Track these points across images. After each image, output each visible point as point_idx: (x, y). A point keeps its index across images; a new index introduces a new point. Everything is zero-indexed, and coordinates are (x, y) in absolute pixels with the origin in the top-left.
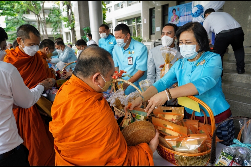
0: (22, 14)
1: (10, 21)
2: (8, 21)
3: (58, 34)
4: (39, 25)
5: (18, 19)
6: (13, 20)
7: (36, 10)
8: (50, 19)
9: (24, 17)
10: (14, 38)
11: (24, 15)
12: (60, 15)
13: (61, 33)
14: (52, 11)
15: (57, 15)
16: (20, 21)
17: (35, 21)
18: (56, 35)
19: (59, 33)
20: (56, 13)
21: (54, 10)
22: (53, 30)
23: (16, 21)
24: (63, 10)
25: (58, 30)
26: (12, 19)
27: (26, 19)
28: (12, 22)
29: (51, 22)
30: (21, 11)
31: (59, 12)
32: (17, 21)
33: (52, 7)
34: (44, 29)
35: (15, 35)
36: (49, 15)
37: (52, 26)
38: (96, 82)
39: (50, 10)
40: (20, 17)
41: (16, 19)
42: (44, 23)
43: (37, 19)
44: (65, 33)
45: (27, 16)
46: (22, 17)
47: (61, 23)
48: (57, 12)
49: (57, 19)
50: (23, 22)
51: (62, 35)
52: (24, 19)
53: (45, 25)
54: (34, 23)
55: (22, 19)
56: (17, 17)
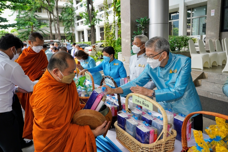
0: (34, 12)
1: (22, 19)
2: (19, 19)
3: (69, 32)
4: (51, 23)
5: (29, 17)
6: (25, 18)
7: (50, 7)
8: (63, 17)
9: (36, 15)
10: (24, 36)
11: (36, 13)
12: (73, 13)
13: (73, 32)
14: (65, 9)
15: (70, 13)
16: (32, 19)
17: (47, 20)
18: (67, 34)
19: (71, 32)
20: (68, 11)
21: (67, 8)
22: (65, 28)
23: (27, 19)
24: (76, 8)
25: (70, 29)
26: (23, 17)
27: (38, 17)
28: (24, 20)
29: (64, 21)
30: (34, 7)
31: (72, 10)
32: (29, 18)
33: (65, 5)
34: (56, 27)
35: (25, 33)
36: (62, 13)
37: (65, 24)
38: (55, 74)
39: (63, 8)
40: (32, 14)
41: (28, 17)
42: (57, 21)
43: (50, 17)
44: (78, 32)
45: (39, 14)
46: (34, 15)
47: (74, 21)
48: (70, 10)
49: (70, 17)
50: (35, 20)
51: (75, 34)
52: (36, 17)
53: (58, 23)
54: (45, 21)
55: (34, 17)
56: (29, 15)
